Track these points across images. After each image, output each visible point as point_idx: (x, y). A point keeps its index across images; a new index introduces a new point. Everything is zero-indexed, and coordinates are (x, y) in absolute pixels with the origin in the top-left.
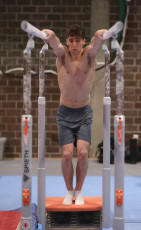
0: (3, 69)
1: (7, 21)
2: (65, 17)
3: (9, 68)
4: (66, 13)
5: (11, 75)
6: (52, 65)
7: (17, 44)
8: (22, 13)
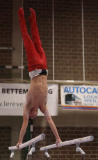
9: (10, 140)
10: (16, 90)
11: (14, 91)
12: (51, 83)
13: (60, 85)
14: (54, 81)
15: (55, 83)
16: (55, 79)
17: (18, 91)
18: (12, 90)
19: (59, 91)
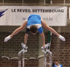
0: (10, 58)
1: (11, 42)
2: (30, 41)
3: (12, 57)
4: (31, 39)
5: (13, 60)
6: (26, 57)
7: (15, 49)
8: (16, 39)
9: (38, 41)
10: (41, 10)
11: (40, 11)
12: (63, 6)
13: (68, 7)
14: (64, 4)
15: (65, 6)
16: (65, 3)
17: (42, 11)
18: (39, 10)
19: (68, 10)
